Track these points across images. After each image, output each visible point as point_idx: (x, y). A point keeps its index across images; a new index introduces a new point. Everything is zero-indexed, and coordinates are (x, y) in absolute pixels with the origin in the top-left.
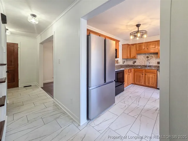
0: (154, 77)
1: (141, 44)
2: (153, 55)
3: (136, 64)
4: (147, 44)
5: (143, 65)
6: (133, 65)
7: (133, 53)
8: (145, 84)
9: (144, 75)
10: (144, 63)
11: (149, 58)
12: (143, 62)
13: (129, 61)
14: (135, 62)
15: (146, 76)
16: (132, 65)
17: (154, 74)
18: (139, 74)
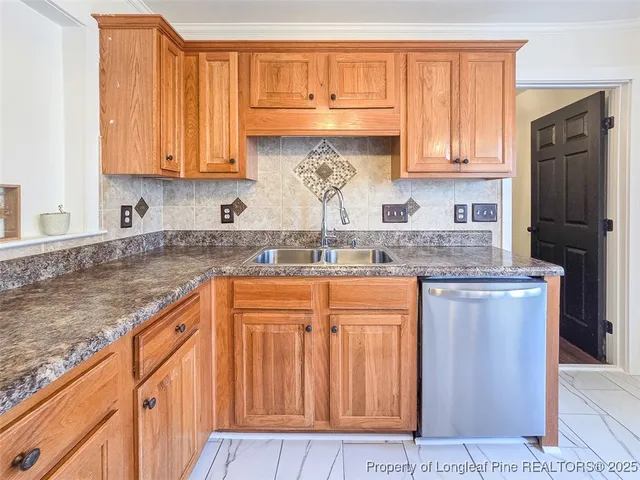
0: (395, 344)
1: (285, 57)
2: (356, 160)
3: (241, 224)
4: (328, 61)
5: (291, 234)
6: (223, 234)
7: (221, 133)
8: (328, 418)
9: (316, 340)
10: (305, 214)
11: (332, 181)
12: (297, 208)
13: (190, 196)
14: (238, 207)
15: (337, 340)
16: (213, 235)
17: (396, 319)
18: (272, 329)
